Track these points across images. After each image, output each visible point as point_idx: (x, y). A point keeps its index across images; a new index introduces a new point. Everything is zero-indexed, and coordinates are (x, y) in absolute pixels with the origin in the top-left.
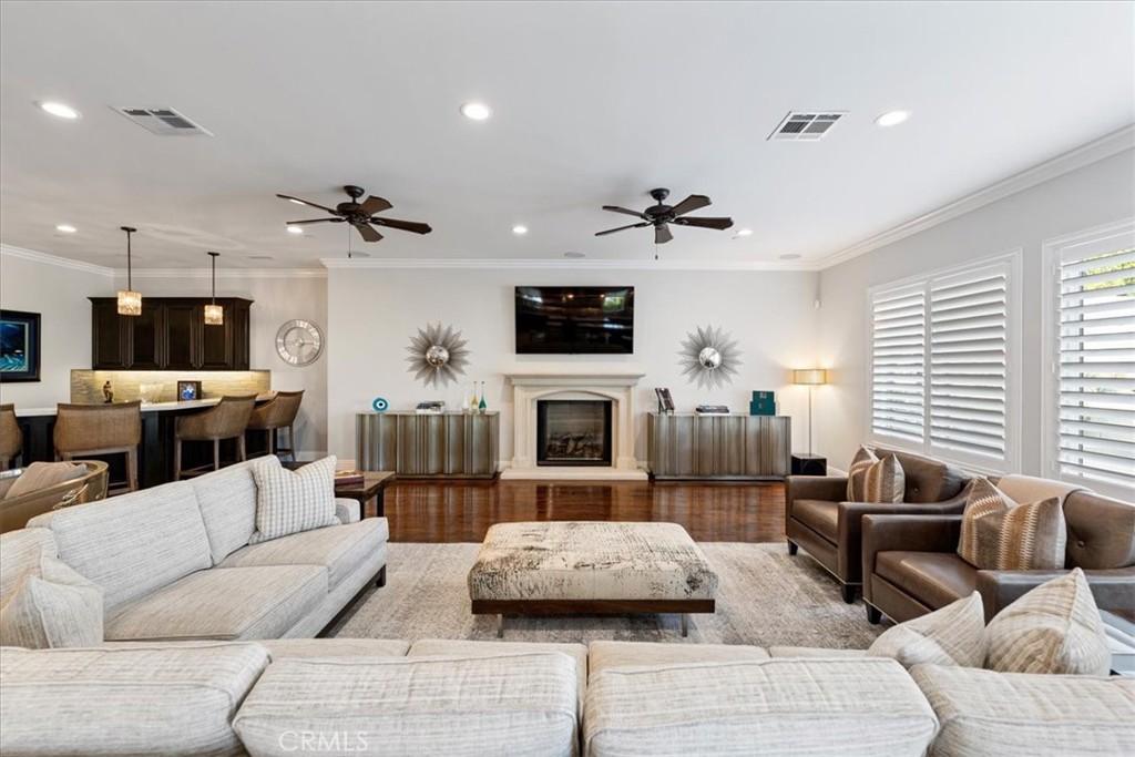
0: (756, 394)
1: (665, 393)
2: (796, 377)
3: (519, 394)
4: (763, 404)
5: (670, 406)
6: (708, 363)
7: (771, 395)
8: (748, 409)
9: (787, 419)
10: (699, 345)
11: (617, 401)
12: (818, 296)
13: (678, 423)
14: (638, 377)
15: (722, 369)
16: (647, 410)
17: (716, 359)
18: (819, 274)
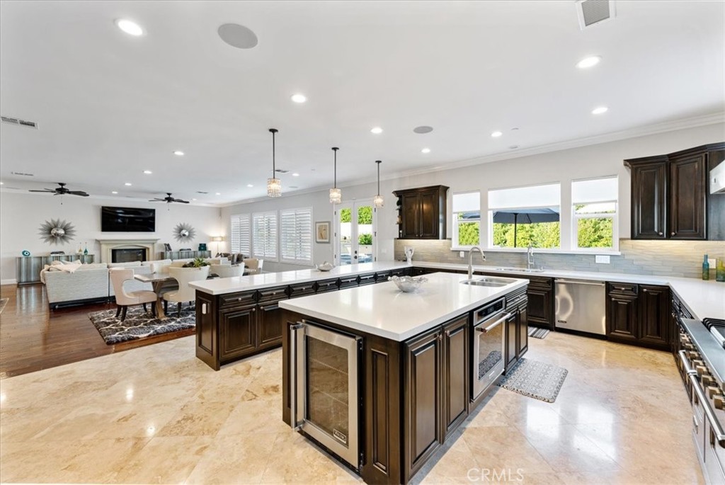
0: (200, 245)
1: (168, 245)
2: (212, 239)
3: (104, 247)
4: (203, 247)
5: (170, 249)
6: (184, 235)
7: (205, 245)
8: (197, 249)
9: (210, 251)
10: (181, 229)
11: (148, 249)
12: (220, 215)
13: (173, 255)
14: (157, 240)
15: (189, 237)
16: (161, 251)
17: (187, 234)
18: (221, 208)
